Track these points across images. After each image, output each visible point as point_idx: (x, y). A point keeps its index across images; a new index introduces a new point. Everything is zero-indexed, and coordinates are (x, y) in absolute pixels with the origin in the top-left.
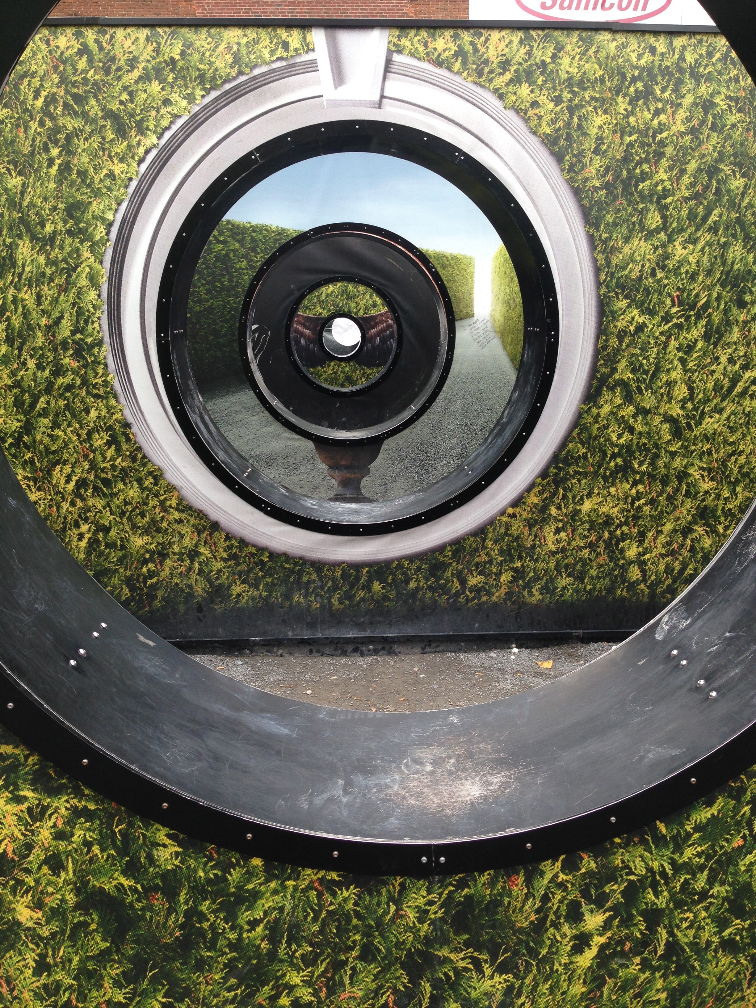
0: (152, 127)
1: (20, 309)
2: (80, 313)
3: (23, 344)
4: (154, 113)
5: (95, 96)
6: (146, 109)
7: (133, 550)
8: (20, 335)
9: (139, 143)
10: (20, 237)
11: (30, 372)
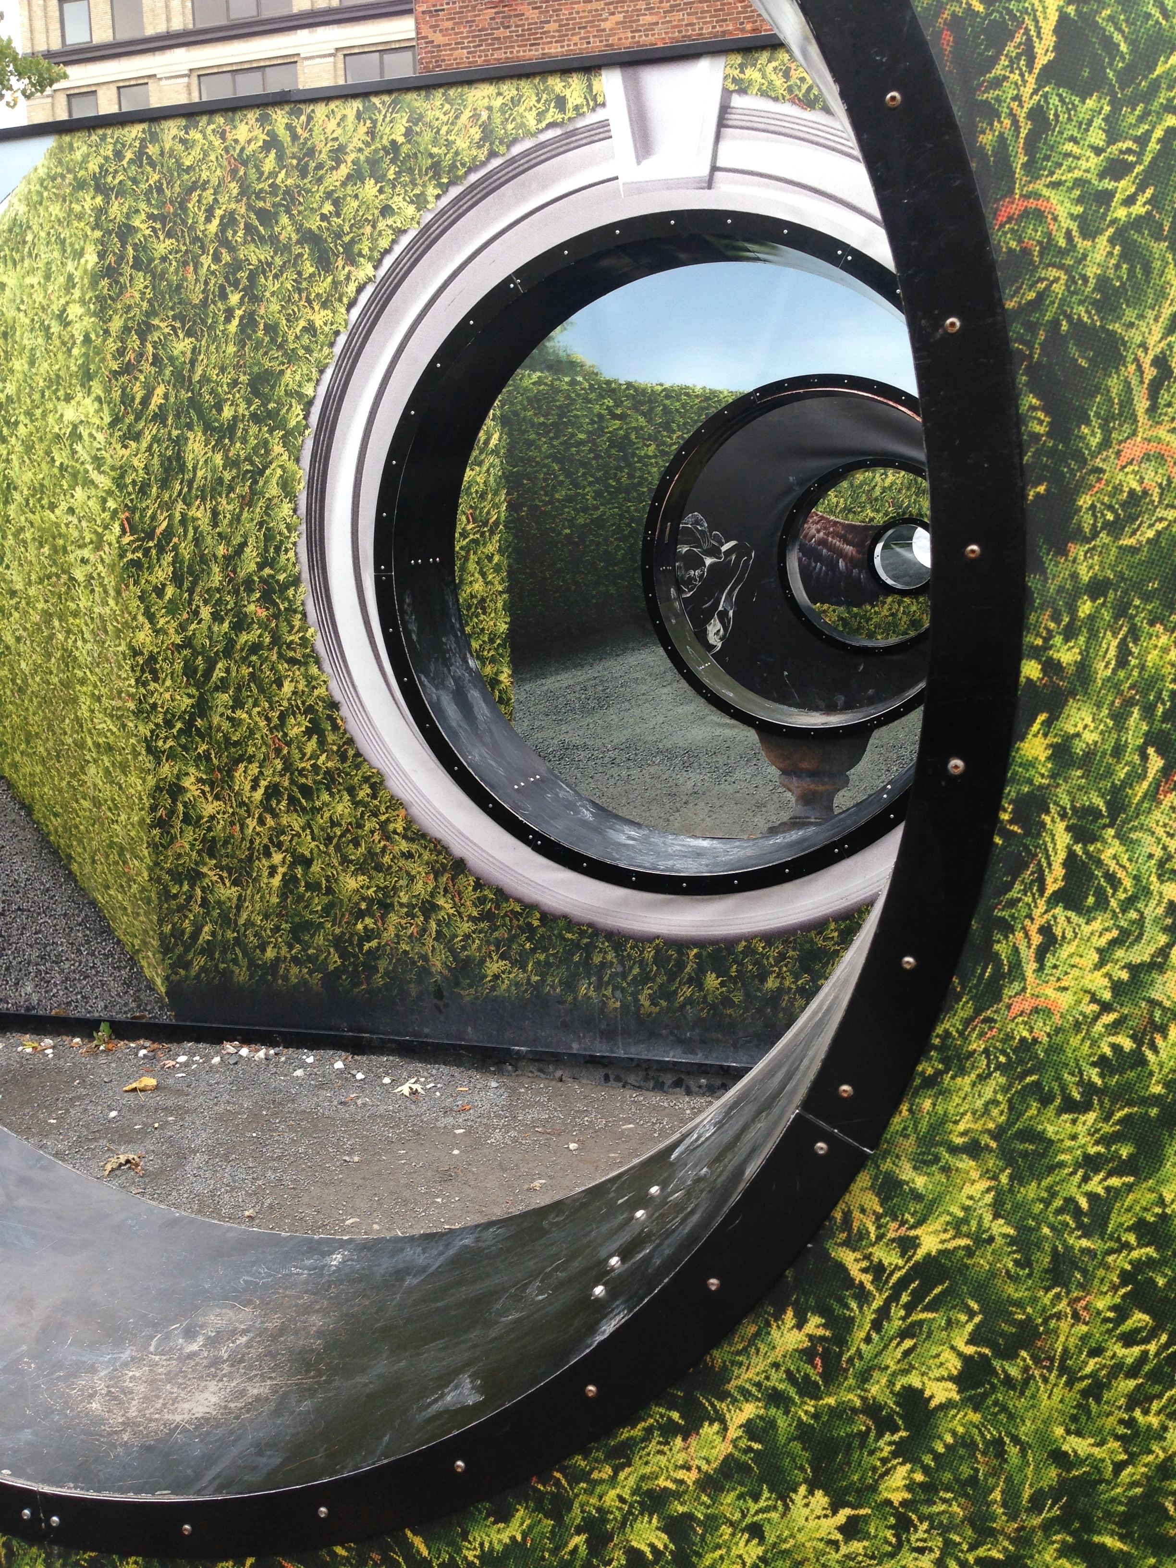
0: (365, 251)
1: (191, 533)
2: (269, 537)
3: (194, 583)
4: (368, 229)
5: (288, 211)
6: (357, 225)
7: (344, 896)
8: (191, 571)
9: (348, 278)
10: (190, 426)
11: (204, 625)
